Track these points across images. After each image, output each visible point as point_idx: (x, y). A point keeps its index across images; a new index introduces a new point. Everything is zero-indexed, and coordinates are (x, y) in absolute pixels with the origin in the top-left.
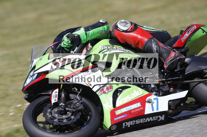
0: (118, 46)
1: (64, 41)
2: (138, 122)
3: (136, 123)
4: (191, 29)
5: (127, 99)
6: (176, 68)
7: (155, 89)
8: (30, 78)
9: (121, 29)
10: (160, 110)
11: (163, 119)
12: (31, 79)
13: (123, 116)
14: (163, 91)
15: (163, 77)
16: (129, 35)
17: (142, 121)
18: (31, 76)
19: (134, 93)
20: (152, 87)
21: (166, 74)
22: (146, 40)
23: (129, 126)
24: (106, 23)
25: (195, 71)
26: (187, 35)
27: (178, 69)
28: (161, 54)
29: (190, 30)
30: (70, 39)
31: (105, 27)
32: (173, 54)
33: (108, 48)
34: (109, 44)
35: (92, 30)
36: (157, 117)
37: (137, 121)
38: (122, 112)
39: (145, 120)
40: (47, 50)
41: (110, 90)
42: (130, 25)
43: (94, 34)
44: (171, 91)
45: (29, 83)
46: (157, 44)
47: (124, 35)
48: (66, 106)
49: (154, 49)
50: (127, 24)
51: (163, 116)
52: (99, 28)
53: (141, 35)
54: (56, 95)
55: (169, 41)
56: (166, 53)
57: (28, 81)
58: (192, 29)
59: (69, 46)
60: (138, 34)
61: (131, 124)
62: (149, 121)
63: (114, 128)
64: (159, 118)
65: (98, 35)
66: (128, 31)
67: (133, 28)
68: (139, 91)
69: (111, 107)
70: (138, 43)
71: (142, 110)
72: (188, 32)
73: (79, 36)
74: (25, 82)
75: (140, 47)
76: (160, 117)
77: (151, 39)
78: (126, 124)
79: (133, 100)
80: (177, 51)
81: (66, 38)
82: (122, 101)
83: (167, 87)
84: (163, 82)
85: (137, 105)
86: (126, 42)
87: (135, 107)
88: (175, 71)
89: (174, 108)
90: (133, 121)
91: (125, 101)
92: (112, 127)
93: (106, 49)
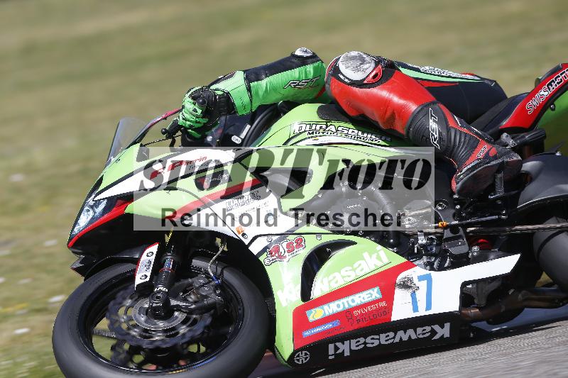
0: (342, 124)
1: (184, 110)
3: (368, 345)
4: (558, 77)
5: (343, 277)
6: (492, 189)
7: (431, 249)
8: (88, 211)
9: (347, 79)
10: (437, 309)
11: (447, 335)
12: (91, 213)
13: (329, 326)
15: (454, 215)
16: (367, 94)
17: (383, 339)
18: (92, 207)
19: (364, 261)
20: (420, 242)
21: (458, 207)
22: (413, 107)
23: (347, 353)
24: (313, 58)
25: (548, 199)
26: (545, 93)
27: (500, 192)
28: (453, 150)
29: (556, 79)
30: (199, 104)
31: (310, 68)
32: (483, 150)
33: (313, 128)
34: (316, 118)
35: (267, 76)
36: (428, 329)
37: (369, 340)
38: (327, 314)
39: (394, 338)
41: (296, 250)
42: (373, 65)
43: (274, 89)
44: (472, 255)
45: (86, 226)
46: (443, 121)
47: (355, 95)
49: (433, 135)
50: (363, 61)
51: (447, 325)
52: (289, 72)
53: (402, 96)
54: (150, 262)
56: (466, 148)
57: (84, 220)
58: (563, 75)
60: (391, 91)
61: (354, 348)
62: (405, 338)
63: (303, 358)
64: (434, 332)
65: (286, 91)
66: (365, 82)
67: (380, 75)
68: (378, 255)
69: (297, 300)
70: (393, 116)
71: (385, 308)
72: (550, 84)
73: (227, 96)
74: (76, 223)
76: (436, 327)
77: (427, 106)
78: (336, 348)
79: (358, 280)
80: (512, 138)
81: (190, 100)
82: (329, 282)
83: (463, 244)
84: (453, 229)
85: (369, 295)
87: (364, 301)
88: (489, 197)
89: (483, 303)
90: (357, 340)
91: (337, 282)
92: (298, 356)
93: (305, 131)
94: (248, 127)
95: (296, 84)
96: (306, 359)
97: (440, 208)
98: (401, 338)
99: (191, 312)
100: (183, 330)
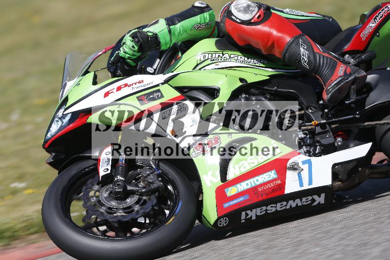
0: (233, 53)
1: (124, 45)
2: (271, 209)
3: (268, 210)
4: (380, 12)
5: (249, 164)
6: (348, 97)
7: (307, 141)
8: (58, 121)
9: (239, 19)
11: (322, 202)
12: (60, 123)
13: (241, 199)
14: (321, 145)
15: (322, 116)
16: (254, 30)
17: (279, 207)
18: (60, 118)
20: (299, 136)
21: (326, 111)
22: (288, 39)
23: (254, 218)
24: (207, 8)
26: (372, 25)
27: (353, 98)
28: (318, 69)
29: (379, 14)
31: (206, 15)
32: (341, 70)
33: (214, 56)
34: (215, 49)
35: (179, 22)
36: (310, 198)
37: (269, 208)
38: (240, 190)
39: (286, 206)
40: (93, 62)
42: (257, 9)
43: (185, 31)
44: (338, 144)
45: (57, 133)
46: (310, 49)
47: (245, 31)
48: (128, 181)
49: (303, 59)
51: (323, 195)
52: (193, 18)
53: (279, 30)
54: (109, 159)
55: (337, 37)
56: (328, 68)
57: (55, 128)
58: (384, 11)
59: (134, 55)
60: (271, 27)
61: (259, 214)
62: (294, 205)
63: (224, 223)
64: (313, 200)
65: (192, 32)
66: (252, 21)
67: (262, 16)
69: (218, 181)
70: (273, 45)
71: (280, 184)
72: (375, 18)
73: (155, 36)
74: (48, 130)
75: (277, 53)
76: (315, 197)
77: (297, 38)
78: (247, 215)
79: (260, 165)
80: (353, 58)
81: (130, 38)
82: (240, 168)
83: (330, 137)
84: (322, 126)
85: (269, 176)
86: (247, 45)
87: (265, 181)
88: (346, 102)
89: (345, 177)
90: (261, 208)
91: (245, 168)
92: (220, 222)
93: (208, 59)
94: (158, 60)
95: (198, 27)
96: (226, 223)
97: (310, 111)
98: (291, 205)
99: (142, 194)
100: (137, 208)
